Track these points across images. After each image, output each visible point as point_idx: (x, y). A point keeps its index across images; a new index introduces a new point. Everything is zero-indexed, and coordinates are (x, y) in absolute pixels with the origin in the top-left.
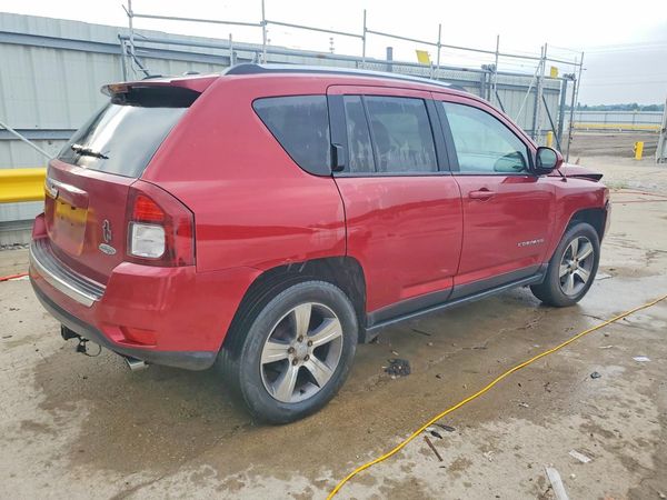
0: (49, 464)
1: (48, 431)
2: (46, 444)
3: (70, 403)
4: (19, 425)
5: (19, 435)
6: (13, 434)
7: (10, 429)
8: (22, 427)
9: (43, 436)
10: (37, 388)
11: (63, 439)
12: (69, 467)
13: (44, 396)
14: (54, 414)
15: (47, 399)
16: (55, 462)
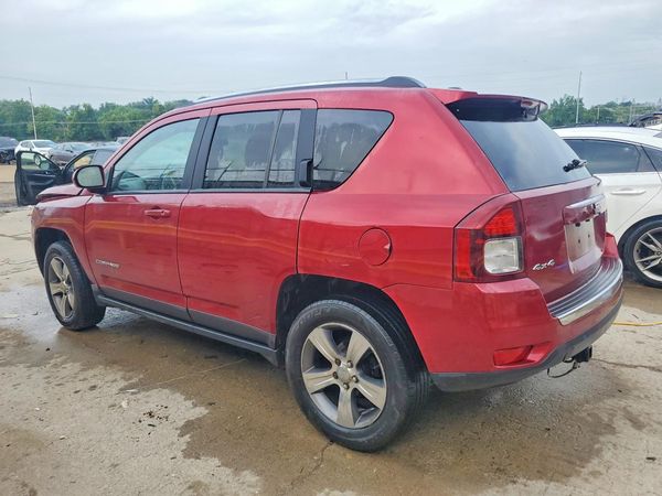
0: (646, 396)
1: (628, 412)
2: (636, 407)
3: (589, 419)
4: (644, 430)
5: (652, 423)
6: (655, 426)
7: (655, 431)
8: (644, 427)
9: (635, 412)
10: (599, 451)
11: (623, 403)
12: (636, 389)
13: (602, 439)
14: (611, 420)
15: (601, 434)
16: (642, 396)
